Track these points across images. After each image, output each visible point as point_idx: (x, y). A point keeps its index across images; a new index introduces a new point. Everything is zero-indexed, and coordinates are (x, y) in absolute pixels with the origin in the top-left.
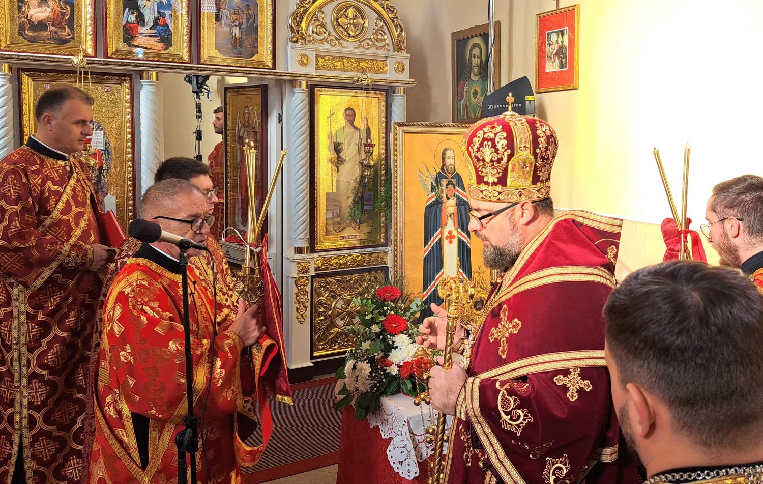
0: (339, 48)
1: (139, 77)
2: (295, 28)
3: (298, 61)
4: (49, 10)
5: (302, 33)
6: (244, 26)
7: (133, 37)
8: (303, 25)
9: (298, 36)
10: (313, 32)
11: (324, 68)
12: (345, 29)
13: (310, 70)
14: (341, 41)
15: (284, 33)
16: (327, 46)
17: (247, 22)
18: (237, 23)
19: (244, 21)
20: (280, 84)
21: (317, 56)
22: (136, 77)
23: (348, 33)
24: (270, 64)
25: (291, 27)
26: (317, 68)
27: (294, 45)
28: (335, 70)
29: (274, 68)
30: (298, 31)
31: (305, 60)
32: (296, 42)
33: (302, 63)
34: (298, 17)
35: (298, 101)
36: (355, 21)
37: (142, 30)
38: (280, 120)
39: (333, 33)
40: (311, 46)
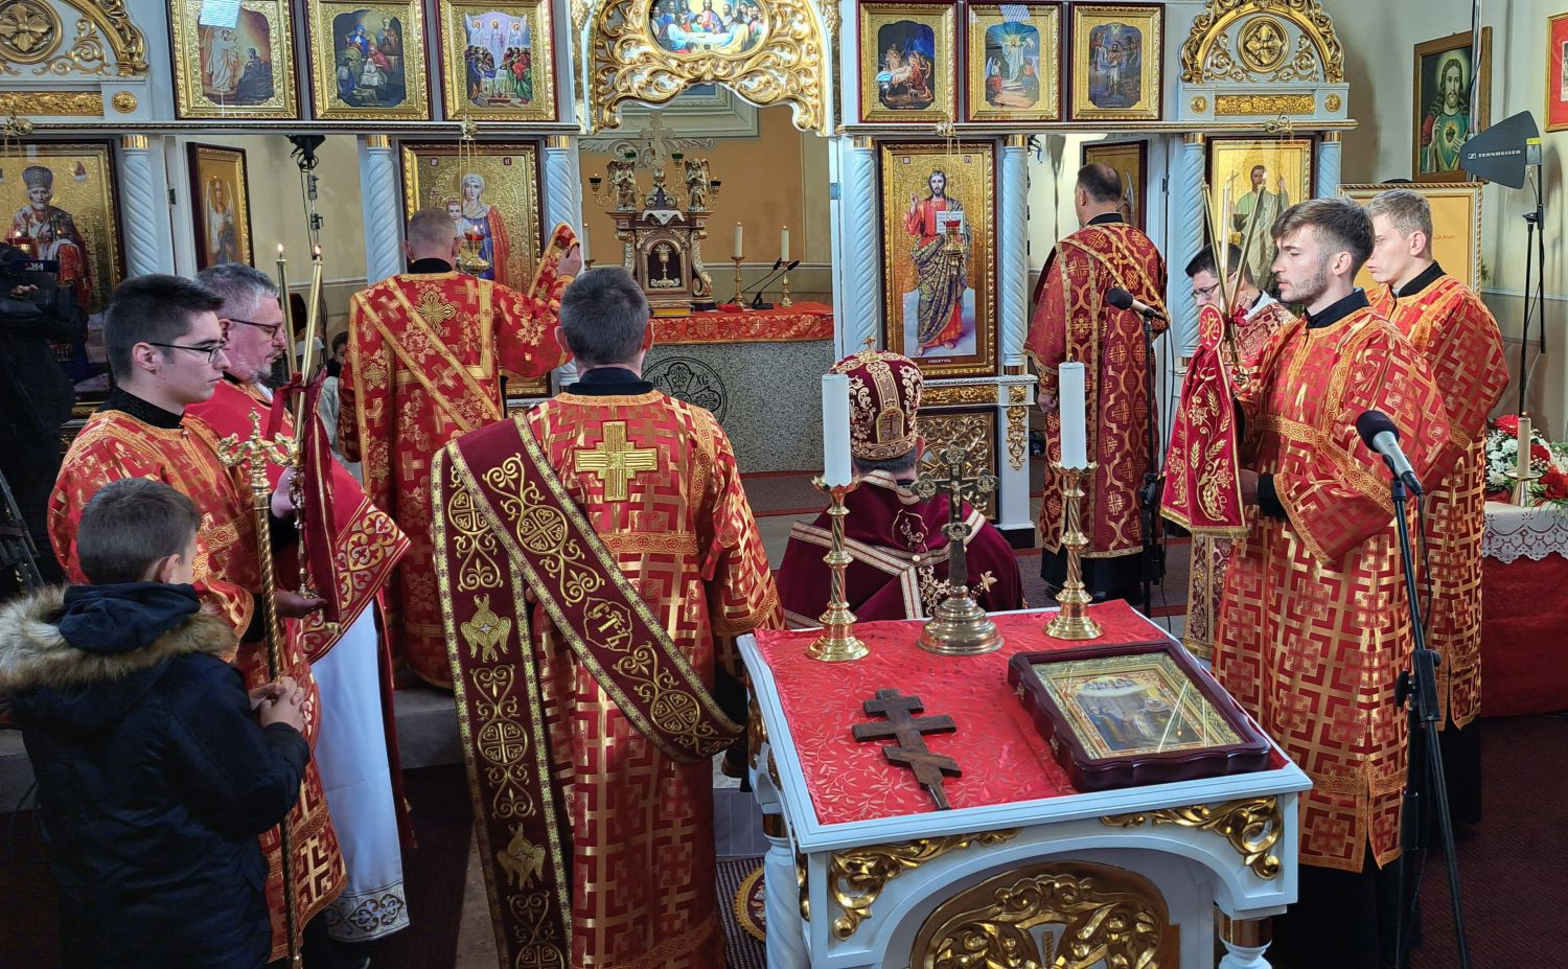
0: (1247, 84)
1: (1001, 143)
2: (1189, 62)
3: (1192, 106)
4: (909, 68)
5: (1198, 69)
6: (1124, 66)
7: (996, 94)
8: (1200, 57)
9: (1192, 73)
10: (1212, 64)
11: (1227, 113)
12: (1256, 57)
13: (1207, 118)
14: (1250, 74)
15: (1173, 69)
16: (1229, 83)
17: (1128, 60)
18: (1115, 63)
19: (1124, 60)
20: (1167, 138)
21: (1217, 98)
22: (1000, 143)
23: (1260, 61)
24: (1156, 114)
25: (1183, 60)
26: (1217, 113)
27: (1188, 85)
28: (1241, 114)
29: (1160, 119)
30: (1192, 65)
31: (1201, 105)
32: (1190, 80)
33: (1197, 108)
34: (1193, 47)
35: (1191, 160)
36: (1270, 44)
37: (1007, 83)
38: (1165, 188)
39: (1239, 63)
40: (1209, 84)
